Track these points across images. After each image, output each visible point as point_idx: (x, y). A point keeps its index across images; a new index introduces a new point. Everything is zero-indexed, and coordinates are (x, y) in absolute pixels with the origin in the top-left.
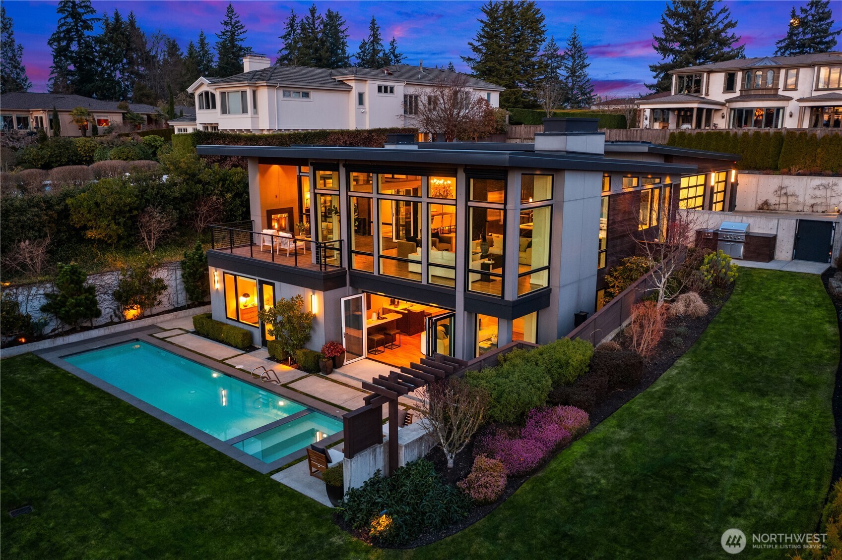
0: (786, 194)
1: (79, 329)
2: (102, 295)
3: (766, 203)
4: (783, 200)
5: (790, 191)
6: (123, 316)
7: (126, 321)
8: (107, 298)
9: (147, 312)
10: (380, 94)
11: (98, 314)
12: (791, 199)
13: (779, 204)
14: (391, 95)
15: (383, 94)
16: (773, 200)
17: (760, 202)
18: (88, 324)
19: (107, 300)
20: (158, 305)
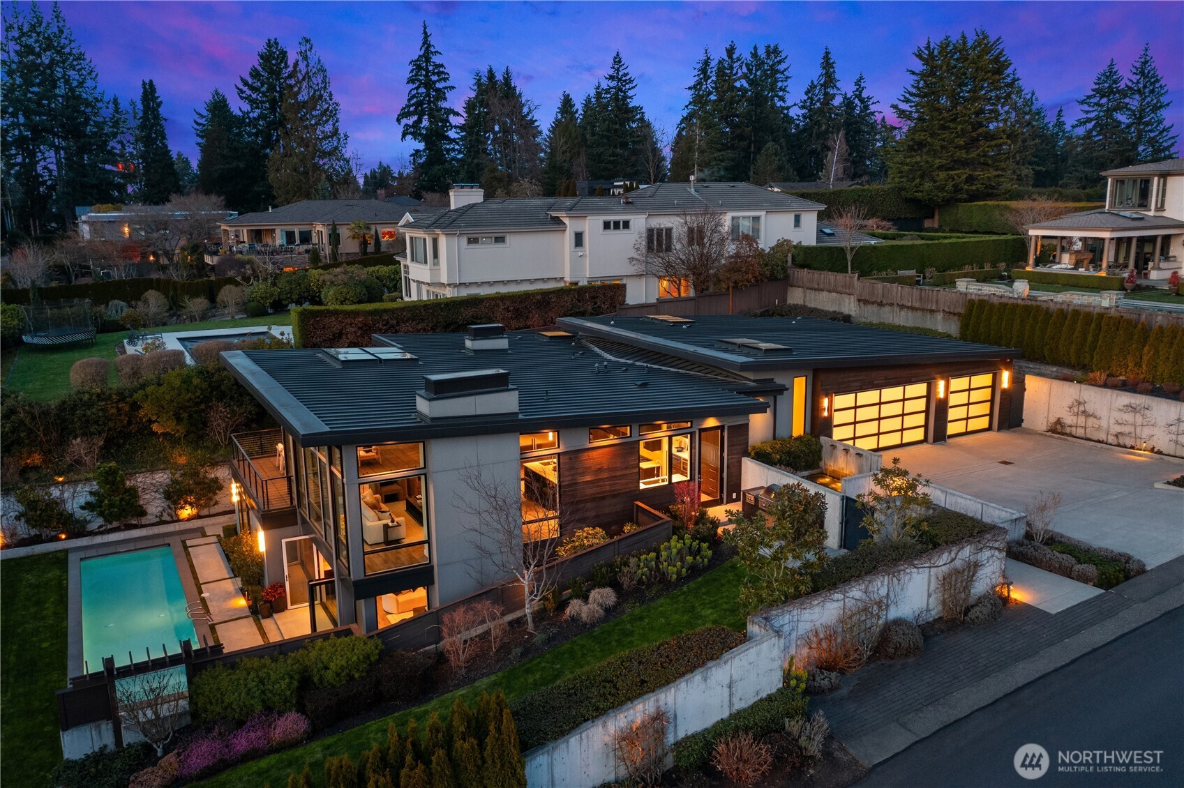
0: (1084, 412)
1: (123, 528)
2: (153, 494)
3: (1059, 422)
4: (1081, 420)
5: (1090, 408)
6: (177, 515)
7: (179, 520)
8: (158, 496)
9: (205, 512)
10: (608, 232)
11: (143, 513)
12: (1091, 421)
13: (1076, 427)
14: (626, 231)
15: (612, 232)
16: (1069, 419)
17: (1053, 419)
18: (134, 522)
19: (159, 499)
20: (214, 505)
